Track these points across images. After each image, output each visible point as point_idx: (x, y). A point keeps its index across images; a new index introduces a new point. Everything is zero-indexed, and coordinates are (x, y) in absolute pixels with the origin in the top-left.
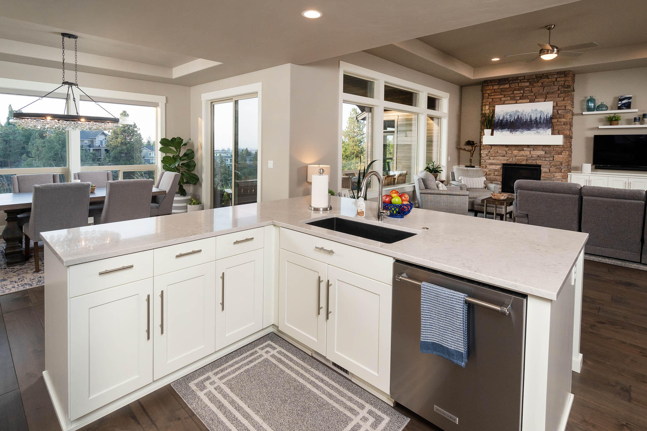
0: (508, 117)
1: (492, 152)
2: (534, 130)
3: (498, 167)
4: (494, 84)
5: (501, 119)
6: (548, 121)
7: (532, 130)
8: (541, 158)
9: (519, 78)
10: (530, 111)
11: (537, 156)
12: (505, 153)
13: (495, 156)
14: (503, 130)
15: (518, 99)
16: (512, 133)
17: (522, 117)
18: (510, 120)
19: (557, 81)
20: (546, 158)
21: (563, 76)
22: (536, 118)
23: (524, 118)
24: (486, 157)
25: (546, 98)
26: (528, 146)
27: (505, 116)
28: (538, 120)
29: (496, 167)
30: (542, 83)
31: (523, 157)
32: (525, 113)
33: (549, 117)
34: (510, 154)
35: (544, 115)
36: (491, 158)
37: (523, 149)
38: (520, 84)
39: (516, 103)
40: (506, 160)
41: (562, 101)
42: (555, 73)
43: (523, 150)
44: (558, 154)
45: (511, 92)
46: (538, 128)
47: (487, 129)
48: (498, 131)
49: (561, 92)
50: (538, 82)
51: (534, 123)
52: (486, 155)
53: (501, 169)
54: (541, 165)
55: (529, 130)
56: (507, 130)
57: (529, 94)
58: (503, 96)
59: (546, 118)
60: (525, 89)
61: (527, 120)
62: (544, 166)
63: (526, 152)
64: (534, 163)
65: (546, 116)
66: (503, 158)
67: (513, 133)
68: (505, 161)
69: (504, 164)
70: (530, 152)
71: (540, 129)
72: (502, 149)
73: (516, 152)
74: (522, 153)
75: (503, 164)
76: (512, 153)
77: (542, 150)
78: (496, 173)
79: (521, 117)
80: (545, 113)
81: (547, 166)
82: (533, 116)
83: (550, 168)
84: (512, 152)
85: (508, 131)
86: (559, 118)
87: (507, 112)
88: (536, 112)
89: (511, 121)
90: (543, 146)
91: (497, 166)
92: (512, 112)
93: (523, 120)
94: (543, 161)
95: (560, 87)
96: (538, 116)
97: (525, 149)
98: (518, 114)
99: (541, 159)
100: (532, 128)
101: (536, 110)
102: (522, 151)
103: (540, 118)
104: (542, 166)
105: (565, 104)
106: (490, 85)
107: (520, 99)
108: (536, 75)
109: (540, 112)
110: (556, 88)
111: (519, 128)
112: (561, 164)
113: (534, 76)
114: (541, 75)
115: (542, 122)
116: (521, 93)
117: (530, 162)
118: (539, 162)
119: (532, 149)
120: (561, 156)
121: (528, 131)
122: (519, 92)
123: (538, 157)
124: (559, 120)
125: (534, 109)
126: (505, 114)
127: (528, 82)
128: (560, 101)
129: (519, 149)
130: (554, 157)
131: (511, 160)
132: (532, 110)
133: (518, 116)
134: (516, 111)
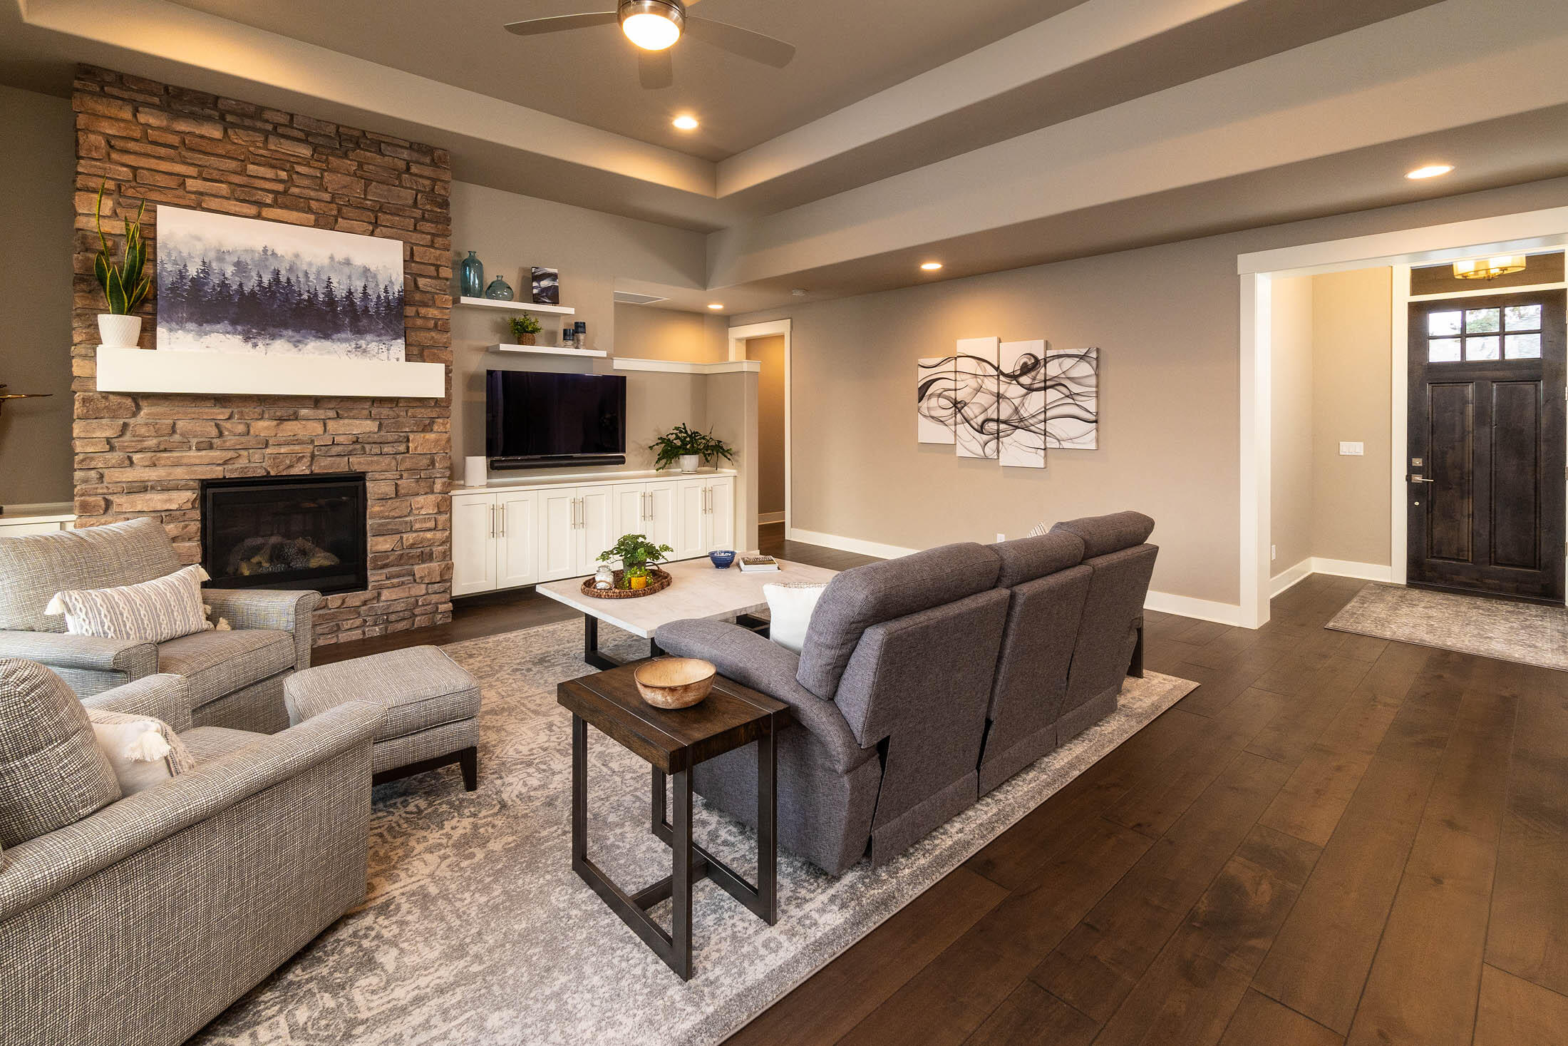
0: (229, 270)
1: (143, 431)
2: (346, 340)
3: (185, 497)
4: (140, 98)
5: (193, 271)
6: (391, 310)
7: (339, 340)
8: (368, 447)
9: (267, 115)
10: (326, 261)
11: (355, 439)
12: (214, 432)
13: (162, 447)
14: (207, 327)
15: (268, 201)
16: (255, 345)
17: (293, 280)
18: (241, 285)
19: (411, 174)
20: (382, 445)
21: (428, 160)
22: (350, 293)
23: (304, 288)
24: (108, 456)
25: (376, 224)
26: (317, 401)
27: (214, 265)
28: (357, 301)
29: (170, 500)
30: (360, 165)
31: (297, 448)
32: (305, 267)
33: (396, 295)
34: (239, 435)
35: (377, 285)
36: (136, 457)
37: (295, 413)
38: (272, 139)
39: (258, 216)
40: (219, 465)
41: (427, 246)
42: (402, 143)
43: (296, 419)
44: (423, 431)
45: (232, 165)
46: (359, 332)
47: (120, 311)
48: (182, 328)
49: (423, 214)
50: (346, 156)
51: (344, 312)
52: (108, 443)
53: (193, 508)
54: (364, 473)
55: (324, 338)
56: (230, 328)
57: (313, 194)
58: (192, 171)
59: (386, 297)
60: (299, 169)
61: (316, 295)
62: (377, 476)
63: (311, 424)
64: (341, 466)
65: (386, 291)
66: (203, 453)
67: (260, 344)
68: (213, 467)
69: (206, 485)
70: (325, 425)
71: (369, 337)
72: (193, 416)
73: (267, 428)
74: (291, 428)
75: (202, 481)
76: (248, 433)
77: (370, 417)
78: (171, 529)
79: (288, 279)
80: (380, 278)
81: (388, 475)
82: (339, 283)
83: (399, 482)
84: (248, 426)
85: (235, 333)
86: (420, 306)
87: (224, 249)
88: (346, 270)
89: (247, 289)
90: (374, 400)
91: (174, 494)
92: (246, 251)
93: (300, 295)
94: (375, 458)
95: (419, 197)
96: (358, 285)
97: (304, 412)
98: (274, 265)
99: (367, 450)
100: (338, 328)
101: (348, 262)
102: (290, 423)
103: (365, 293)
104: (369, 476)
105: (437, 260)
106: (122, 99)
107: (275, 204)
108: (338, 127)
109: (361, 270)
110: (408, 196)
111: (285, 326)
112: (433, 463)
113: (331, 130)
114: (356, 133)
115: (372, 311)
116: (281, 181)
117: (324, 465)
118: (358, 463)
119: (332, 414)
120: (432, 436)
121: (323, 340)
122: (269, 173)
123: (356, 442)
124: (423, 311)
125: (339, 257)
126: (212, 255)
127: (305, 141)
128: (422, 246)
129: (278, 414)
130: (408, 440)
131: (242, 462)
132: (332, 258)
133: (277, 273)
134: (265, 250)
